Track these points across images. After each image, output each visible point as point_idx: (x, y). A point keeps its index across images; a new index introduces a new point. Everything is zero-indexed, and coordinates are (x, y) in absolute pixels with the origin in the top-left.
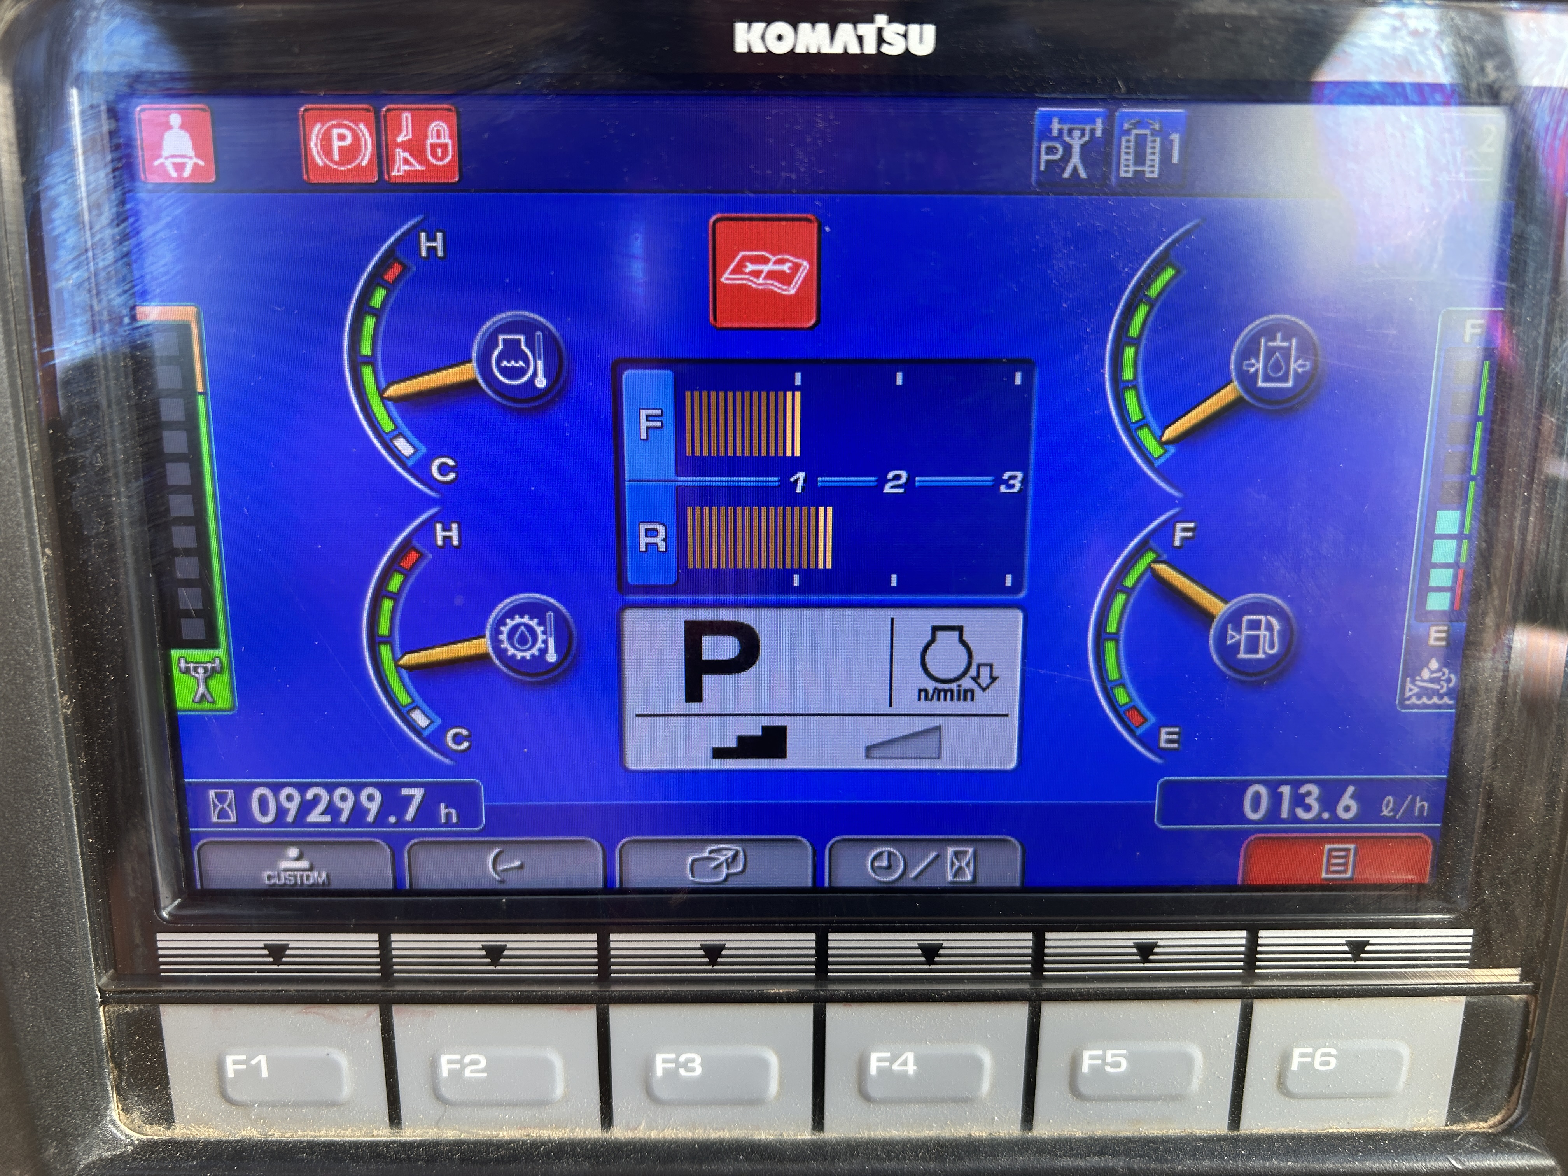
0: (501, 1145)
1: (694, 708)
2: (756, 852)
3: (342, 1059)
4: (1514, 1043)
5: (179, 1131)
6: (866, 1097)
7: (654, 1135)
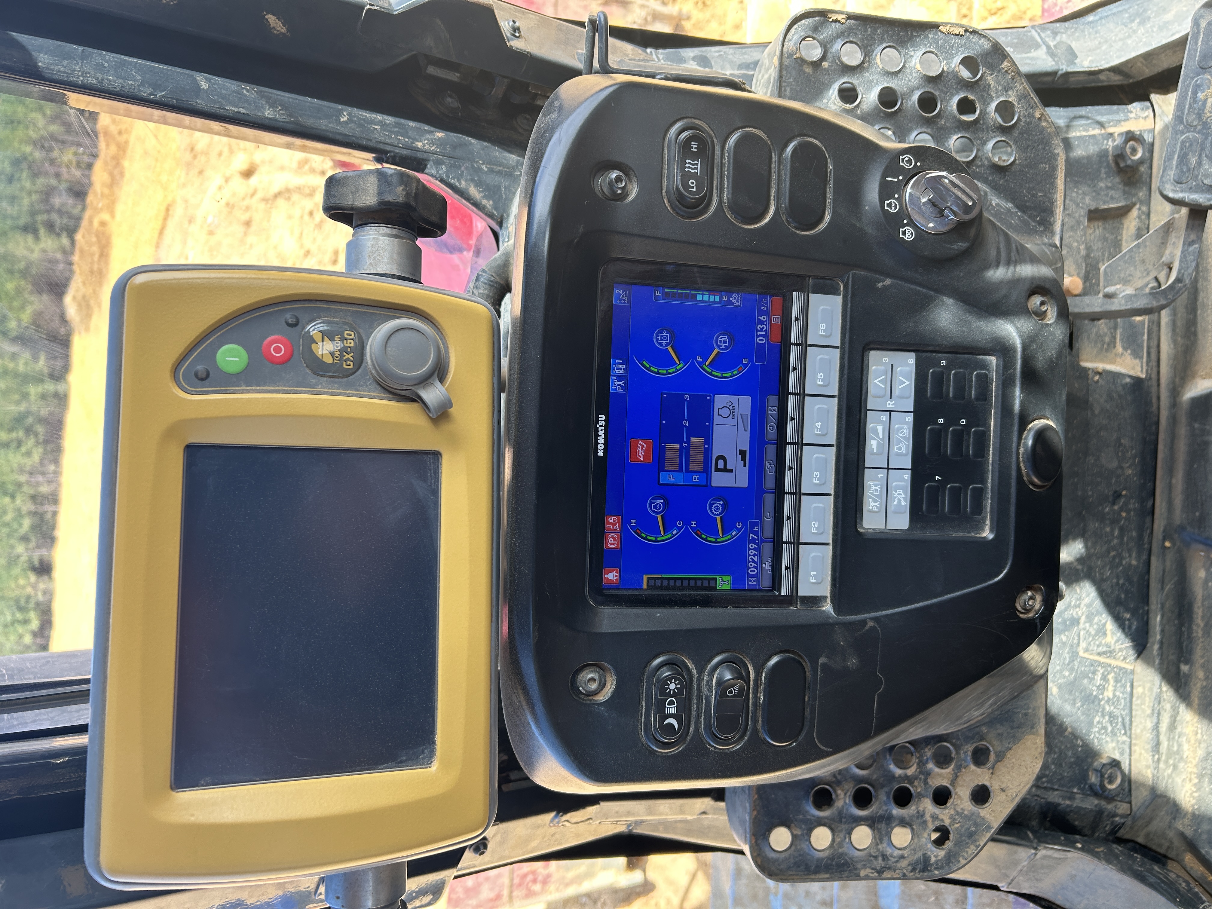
0: (834, 520)
1: (734, 471)
2: (768, 458)
3: (812, 555)
4: (821, 281)
5: (828, 594)
6: (826, 434)
7: (833, 484)
